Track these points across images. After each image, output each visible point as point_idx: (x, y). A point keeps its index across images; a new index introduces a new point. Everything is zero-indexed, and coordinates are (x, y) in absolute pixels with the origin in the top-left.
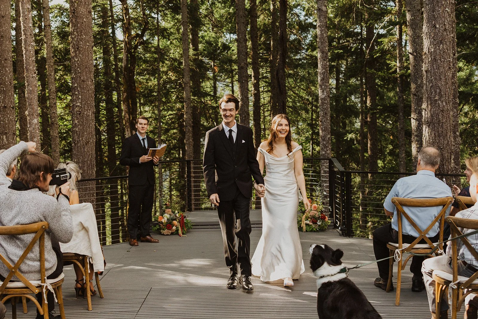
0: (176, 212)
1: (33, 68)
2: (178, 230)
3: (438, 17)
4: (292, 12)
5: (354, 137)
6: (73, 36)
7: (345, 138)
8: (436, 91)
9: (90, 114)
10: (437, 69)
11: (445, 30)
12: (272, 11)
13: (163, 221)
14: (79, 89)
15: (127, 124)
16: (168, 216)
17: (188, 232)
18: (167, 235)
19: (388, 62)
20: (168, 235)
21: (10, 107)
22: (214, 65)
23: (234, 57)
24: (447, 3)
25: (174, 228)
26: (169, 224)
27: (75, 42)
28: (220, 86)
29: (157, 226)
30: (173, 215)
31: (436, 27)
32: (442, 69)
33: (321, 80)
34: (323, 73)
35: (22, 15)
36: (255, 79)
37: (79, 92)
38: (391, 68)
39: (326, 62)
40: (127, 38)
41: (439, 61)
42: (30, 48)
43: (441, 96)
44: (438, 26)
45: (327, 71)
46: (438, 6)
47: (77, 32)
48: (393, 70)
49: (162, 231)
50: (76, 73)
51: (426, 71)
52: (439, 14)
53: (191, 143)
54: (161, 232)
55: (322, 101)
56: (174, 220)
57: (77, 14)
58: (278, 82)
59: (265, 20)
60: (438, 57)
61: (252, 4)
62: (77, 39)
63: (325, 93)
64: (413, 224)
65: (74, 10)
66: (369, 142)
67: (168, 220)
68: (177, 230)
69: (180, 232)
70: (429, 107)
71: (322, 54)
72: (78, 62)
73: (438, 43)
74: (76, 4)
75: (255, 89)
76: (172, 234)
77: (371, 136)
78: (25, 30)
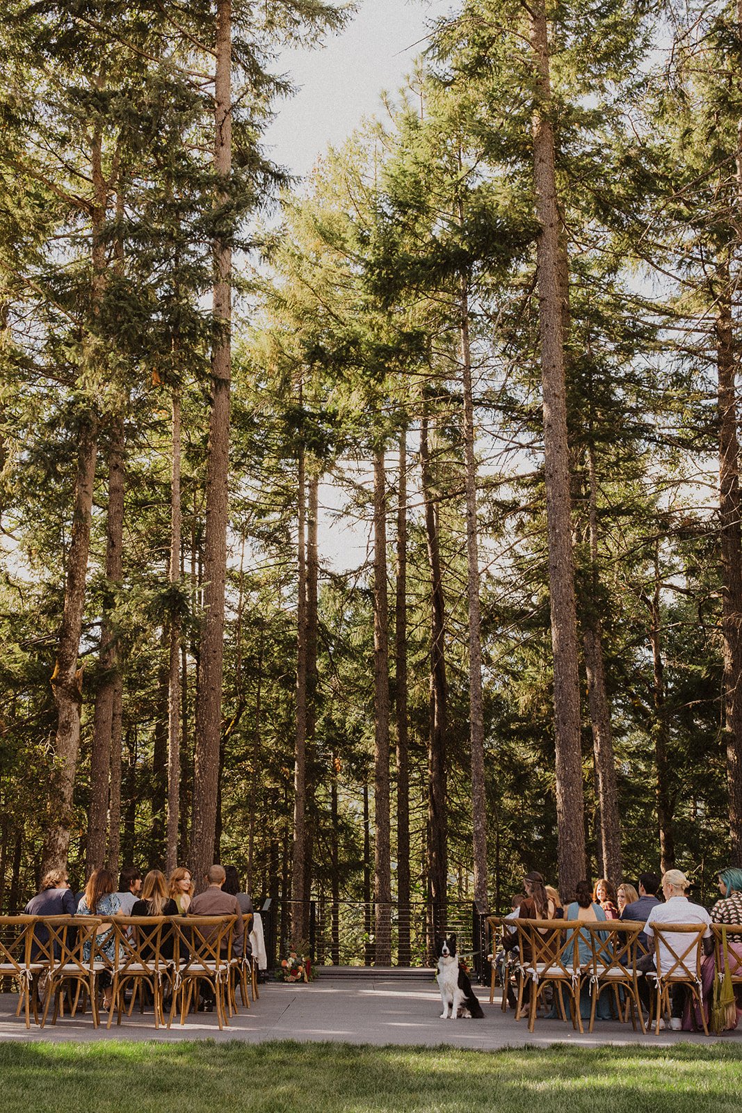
0: (302, 956)
6: (200, 756)
13: (288, 966)
16: (293, 960)
17: (314, 981)
18: (291, 982)
24: (576, 747)
25: (299, 974)
26: (294, 970)
28: (343, 793)
29: (281, 971)
30: (298, 959)
34: (478, 800)
39: (481, 786)
41: (569, 802)
42: (176, 776)
46: (567, 749)
49: (285, 977)
50: (199, 795)
52: (568, 757)
54: (284, 979)
56: (299, 965)
62: (204, 759)
63: (480, 825)
67: (293, 964)
68: (303, 977)
69: (306, 979)
73: (567, 785)
76: (297, 981)
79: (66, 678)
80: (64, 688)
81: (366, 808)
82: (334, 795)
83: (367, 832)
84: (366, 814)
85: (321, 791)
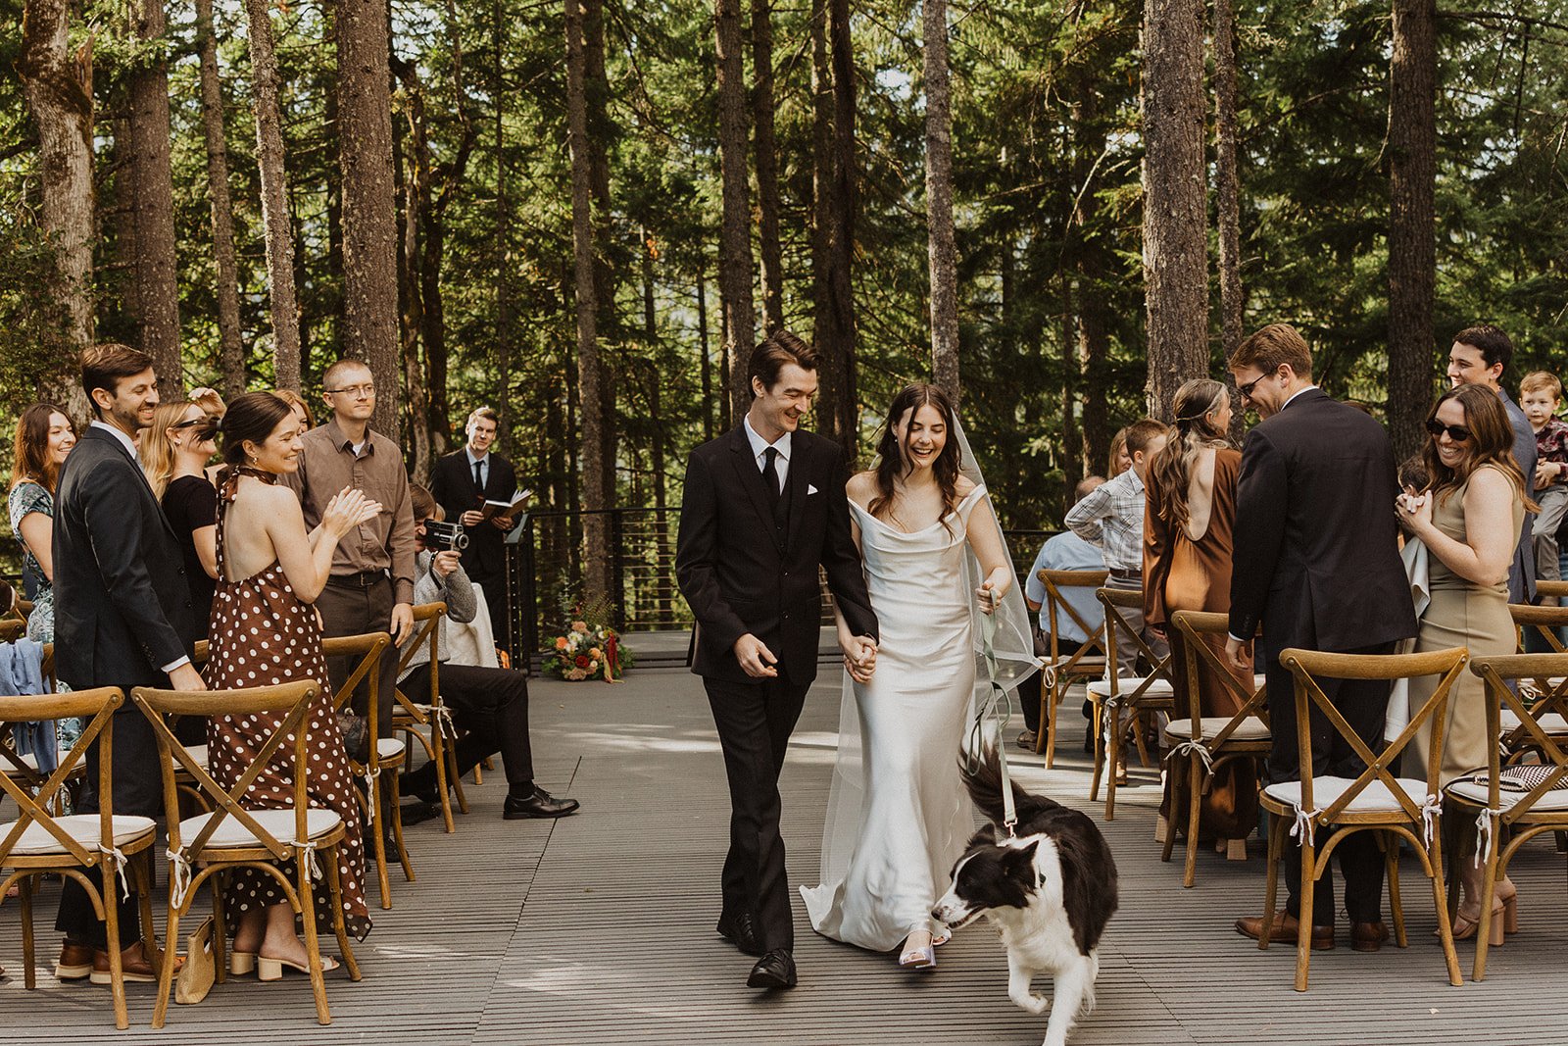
0: (598, 627)
1: (291, 304)
2: (603, 668)
3: (1174, 193)
4: (872, 93)
5: (1048, 446)
6: (351, 220)
7: (1024, 451)
8: (1171, 356)
9: (391, 401)
10: (1173, 306)
11: (1191, 221)
12: (815, 91)
13: (568, 649)
14: (364, 342)
15: (420, 415)
16: (580, 638)
17: (623, 675)
18: (577, 681)
19: (1120, 254)
20: (579, 680)
21: (173, 379)
22: (645, 234)
23: (708, 219)
24: (1196, 163)
25: (594, 664)
26: (582, 657)
27: (355, 234)
28: (663, 296)
29: (554, 660)
30: (590, 635)
31: (1170, 215)
32: (1184, 307)
33: (938, 312)
34: (943, 296)
35: (264, 188)
36: (770, 287)
37: (364, 350)
38: (1128, 268)
39: (948, 268)
40: (418, 178)
41: (1178, 289)
42: (285, 261)
43: (1182, 365)
44: (1174, 214)
45: (951, 288)
46: (1176, 169)
47: (361, 210)
48: (1133, 273)
49: (564, 671)
50: (358, 304)
51: (1152, 311)
52: (1177, 186)
53: (598, 467)
54: (563, 675)
55: (939, 362)
56: (593, 646)
57: (361, 167)
58: (835, 301)
59: (797, 113)
60: (1176, 281)
61: (761, 79)
62: (361, 225)
63: (948, 345)
64: (1076, 618)
65: (353, 158)
66: (1086, 462)
67: (579, 645)
68: (601, 670)
69: (608, 673)
70: (1159, 388)
71: (939, 247)
72: (364, 280)
73: (1174, 251)
74: (358, 144)
75: (769, 316)
76: (589, 678)
77: (1091, 443)
78: (274, 221)
79: (47, 60)
80: (42, 80)
81: (703, 321)
82: (649, 300)
83: (705, 357)
84: (703, 329)
85: (624, 295)
